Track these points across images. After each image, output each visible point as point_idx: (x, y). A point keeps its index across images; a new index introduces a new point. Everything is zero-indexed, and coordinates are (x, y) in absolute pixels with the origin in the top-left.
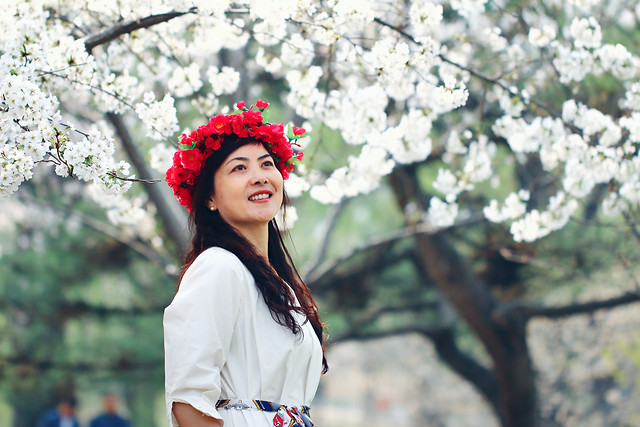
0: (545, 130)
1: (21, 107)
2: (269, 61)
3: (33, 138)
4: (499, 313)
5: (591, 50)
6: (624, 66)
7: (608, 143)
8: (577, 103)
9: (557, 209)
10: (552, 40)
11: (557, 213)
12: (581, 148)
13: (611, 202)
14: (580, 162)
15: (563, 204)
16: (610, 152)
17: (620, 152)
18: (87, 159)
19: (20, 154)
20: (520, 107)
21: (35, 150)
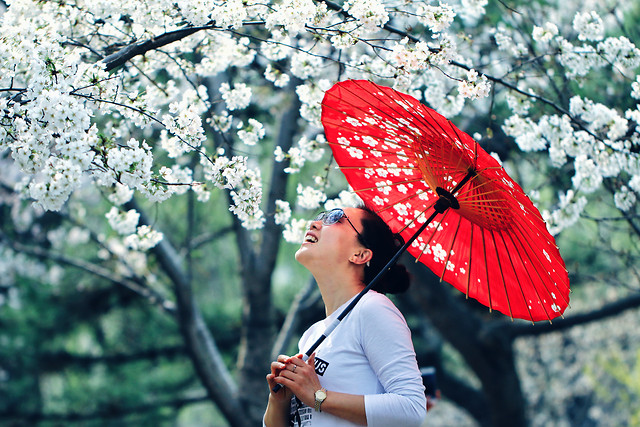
0: (553, 127)
1: (62, 121)
2: (278, 76)
3: (77, 148)
4: (483, 333)
5: (594, 44)
6: (628, 57)
7: (615, 137)
8: (583, 99)
9: (568, 206)
10: (555, 36)
11: (568, 211)
12: (589, 143)
13: (622, 196)
14: (589, 158)
15: (573, 202)
16: (618, 146)
17: (628, 144)
18: (132, 166)
19: (68, 164)
20: (527, 106)
21: (80, 161)
